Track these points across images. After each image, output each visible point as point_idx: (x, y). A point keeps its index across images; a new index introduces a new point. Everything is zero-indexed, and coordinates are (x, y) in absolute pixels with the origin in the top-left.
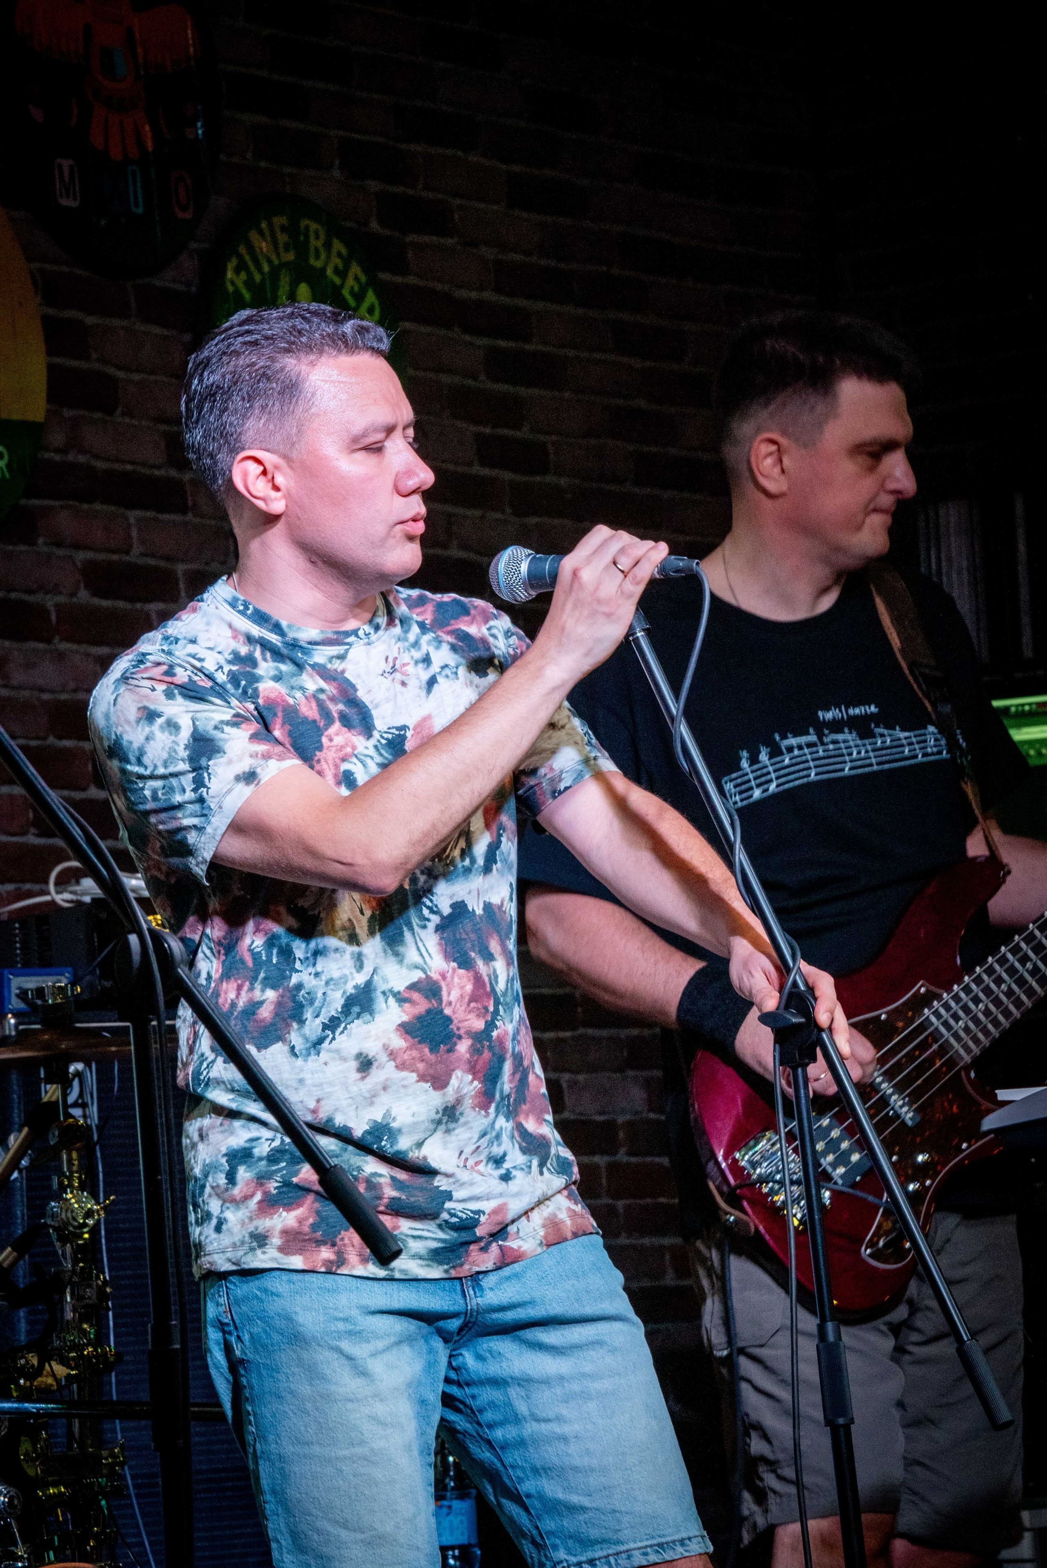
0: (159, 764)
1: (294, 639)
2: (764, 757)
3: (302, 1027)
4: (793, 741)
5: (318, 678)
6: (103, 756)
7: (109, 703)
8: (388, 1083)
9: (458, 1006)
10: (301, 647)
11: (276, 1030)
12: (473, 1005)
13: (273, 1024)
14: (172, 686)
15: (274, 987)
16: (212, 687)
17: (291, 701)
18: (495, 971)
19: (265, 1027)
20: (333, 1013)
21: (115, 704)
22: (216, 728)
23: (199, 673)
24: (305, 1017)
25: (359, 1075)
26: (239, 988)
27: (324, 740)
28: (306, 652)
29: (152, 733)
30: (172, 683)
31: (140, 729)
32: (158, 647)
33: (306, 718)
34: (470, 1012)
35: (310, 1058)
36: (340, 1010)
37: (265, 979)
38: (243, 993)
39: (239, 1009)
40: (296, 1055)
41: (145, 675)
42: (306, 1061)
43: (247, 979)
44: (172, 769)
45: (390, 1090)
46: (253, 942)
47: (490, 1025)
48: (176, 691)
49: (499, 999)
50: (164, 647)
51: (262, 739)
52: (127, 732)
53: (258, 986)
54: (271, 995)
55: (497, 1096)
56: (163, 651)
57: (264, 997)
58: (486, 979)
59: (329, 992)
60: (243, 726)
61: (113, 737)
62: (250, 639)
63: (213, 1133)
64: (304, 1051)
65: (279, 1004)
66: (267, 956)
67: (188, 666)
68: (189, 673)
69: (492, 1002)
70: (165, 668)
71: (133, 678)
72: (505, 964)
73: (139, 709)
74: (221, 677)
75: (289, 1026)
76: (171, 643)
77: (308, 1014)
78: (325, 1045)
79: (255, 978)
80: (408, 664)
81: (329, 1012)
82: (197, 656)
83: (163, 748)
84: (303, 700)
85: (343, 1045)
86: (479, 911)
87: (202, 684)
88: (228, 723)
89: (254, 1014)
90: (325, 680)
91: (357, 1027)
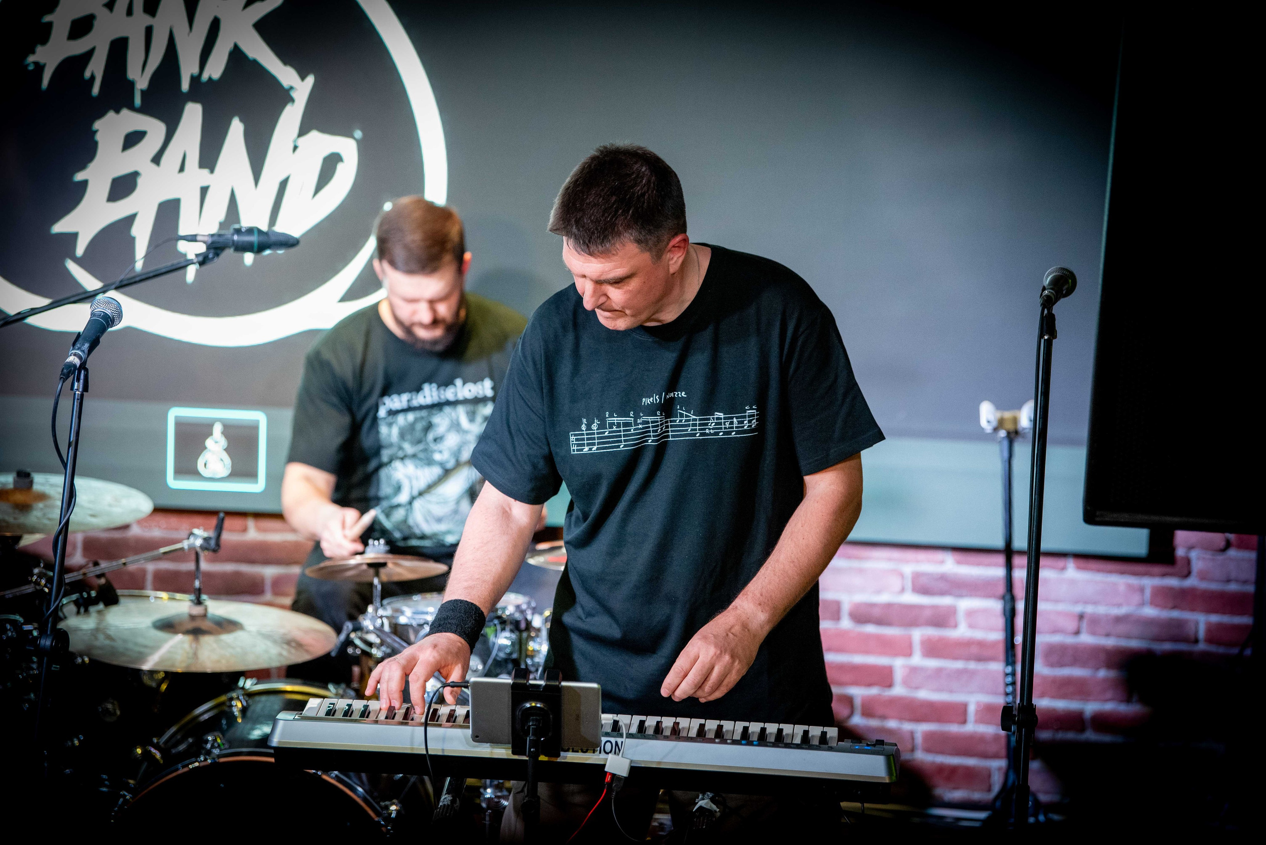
2: (594, 427)
4: (615, 420)
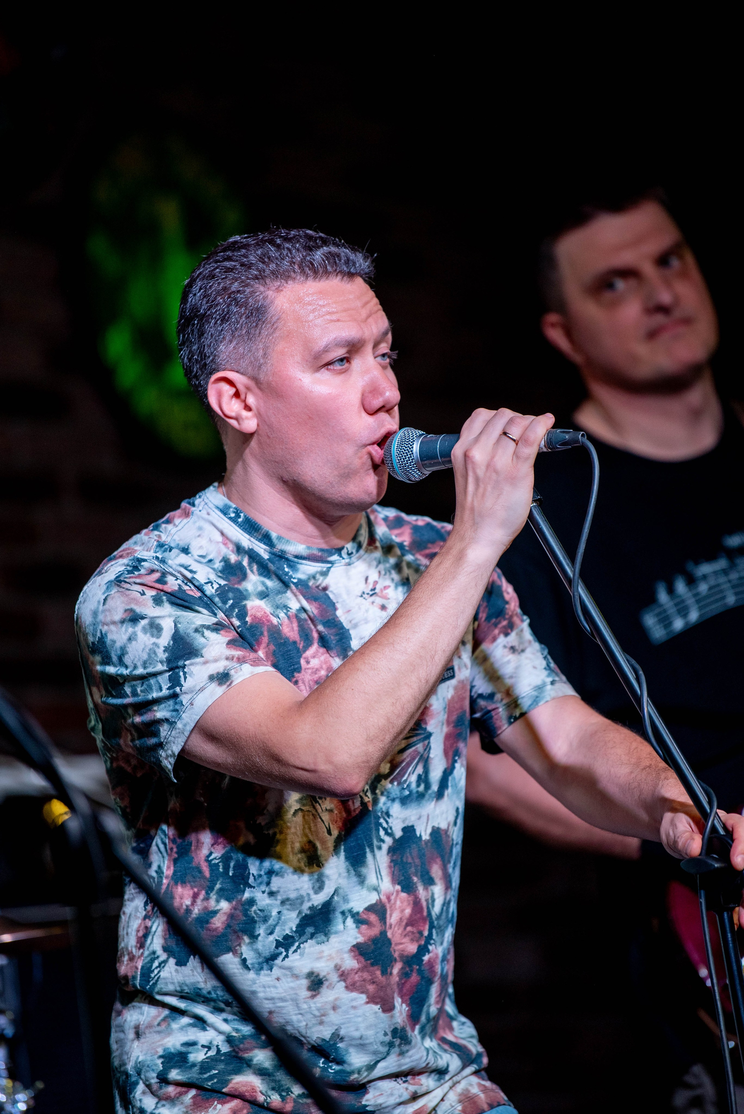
0: (139, 664)
1: (283, 552)
3: (254, 942)
5: (301, 598)
6: (86, 652)
7: (99, 602)
8: (338, 1003)
9: (396, 929)
10: (287, 559)
11: (226, 941)
12: (409, 928)
13: (224, 935)
14: (162, 593)
15: (228, 899)
16: (200, 598)
17: (275, 621)
18: (433, 894)
19: (218, 937)
20: (288, 932)
21: (104, 604)
22: (196, 630)
23: (190, 585)
24: (257, 933)
25: (309, 994)
26: (195, 896)
27: (303, 662)
28: (292, 566)
29: (135, 634)
30: (162, 591)
31: (123, 629)
32: (152, 554)
33: (287, 638)
34: (405, 936)
35: (262, 972)
36: (294, 929)
37: (221, 890)
38: (199, 901)
39: (194, 916)
40: (247, 968)
41: (138, 581)
42: (258, 974)
43: (203, 888)
44: (150, 670)
45: (339, 1010)
46: (211, 854)
47: (423, 950)
48: (164, 598)
49: (433, 922)
50: (158, 555)
51: (239, 646)
52: (112, 631)
53: (213, 896)
54: (224, 905)
55: (423, 1018)
56: (157, 558)
57: (218, 908)
58: (424, 904)
59: (285, 912)
60: (222, 632)
61: (99, 635)
62: (239, 549)
63: (150, 1033)
64: (257, 966)
65: (231, 916)
66: (224, 868)
67: (179, 575)
68: (179, 582)
69: (427, 927)
70: (156, 575)
71: (126, 582)
72: (444, 889)
73: (126, 611)
74: (209, 590)
75: (239, 938)
76: (165, 551)
77: (261, 930)
78: (278, 961)
79: (211, 889)
80: (389, 587)
81: (284, 930)
82: (190, 568)
83: (143, 649)
84: (286, 620)
85: (296, 964)
86: (426, 837)
87: (191, 593)
88: (208, 628)
89: (208, 922)
90: (307, 599)
91: (310, 947)
